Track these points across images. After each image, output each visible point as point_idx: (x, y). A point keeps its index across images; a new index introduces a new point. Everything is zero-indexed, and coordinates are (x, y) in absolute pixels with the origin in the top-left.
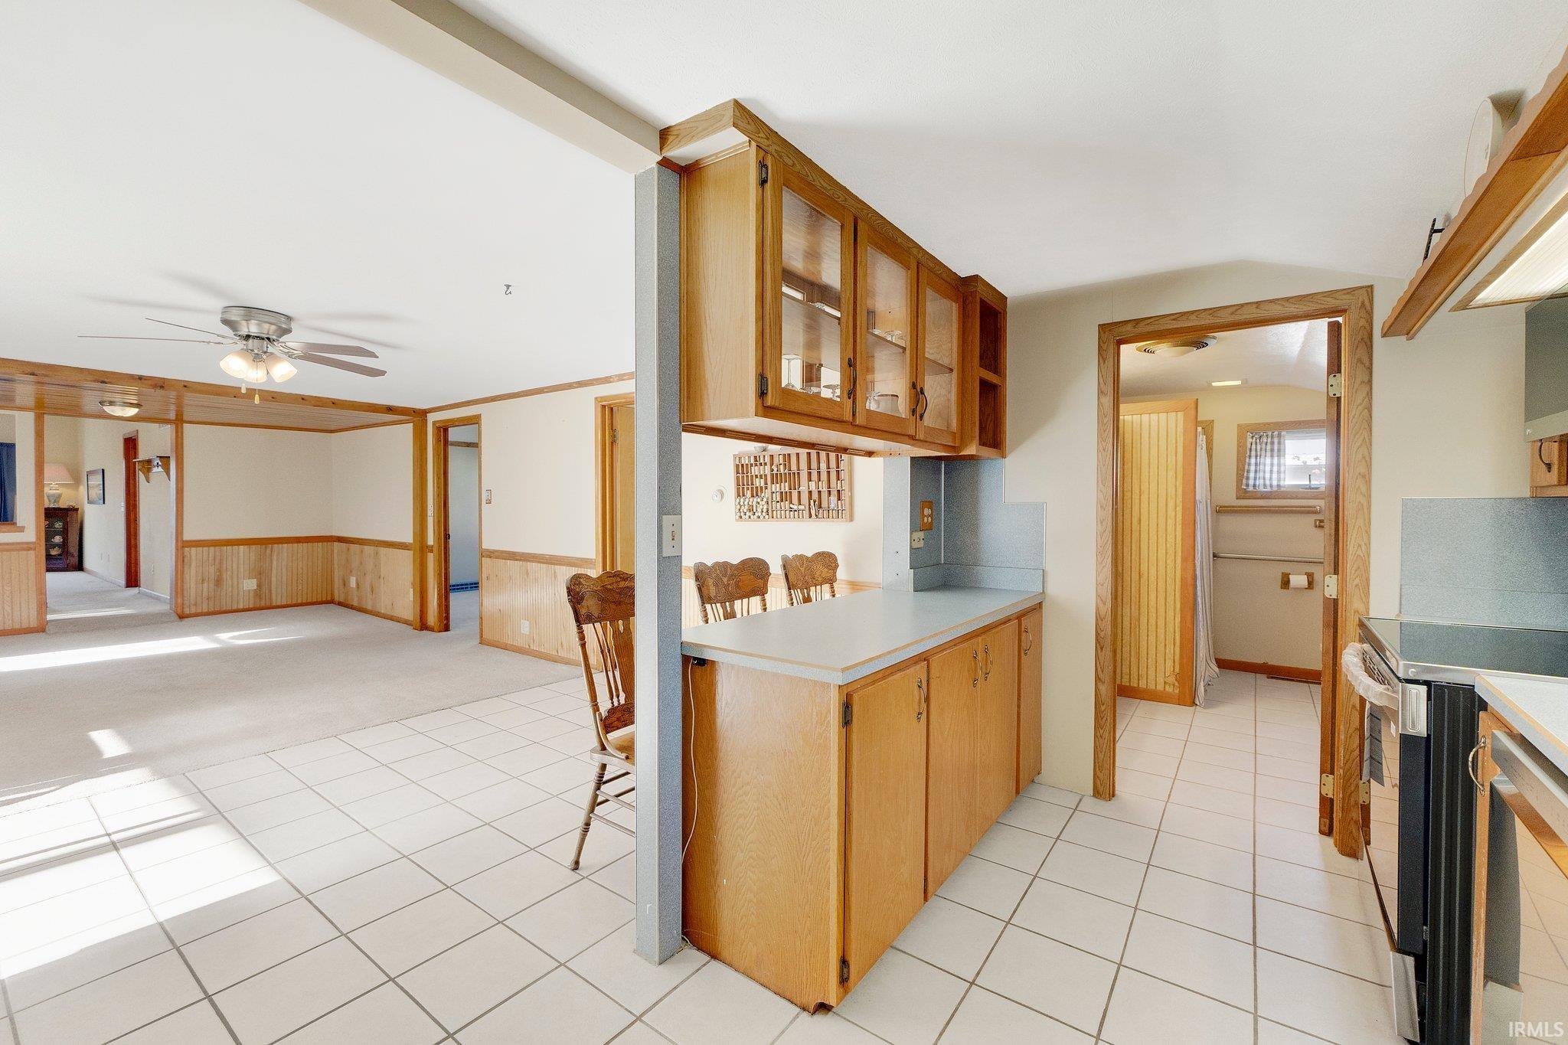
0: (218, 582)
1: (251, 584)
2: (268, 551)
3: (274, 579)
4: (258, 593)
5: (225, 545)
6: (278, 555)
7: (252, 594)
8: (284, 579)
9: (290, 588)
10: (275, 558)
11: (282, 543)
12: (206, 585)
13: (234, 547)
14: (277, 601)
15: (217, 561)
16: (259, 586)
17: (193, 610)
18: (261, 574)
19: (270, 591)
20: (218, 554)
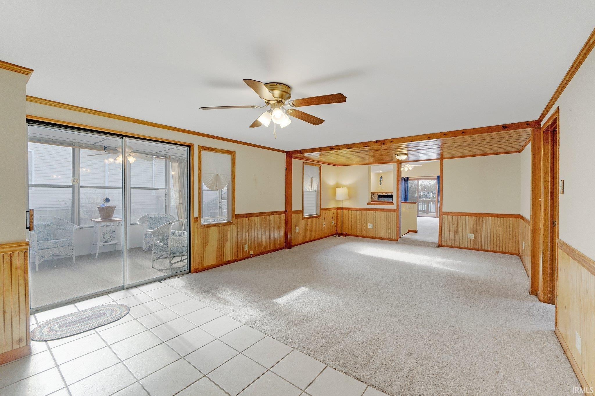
0: (456, 232)
1: (471, 236)
2: (481, 220)
3: (483, 235)
4: (475, 240)
5: (460, 215)
6: (486, 223)
7: (472, 241)
8: (489, 235)
9: (492, 241)
10: (484, 224)
11: (488, 217)
12: (451, 233)
13: (464, 217)
14: (485, 247)
15: (456, 223)
16: (476, 237)
17: (445, 244)
18: (477, 232)
19: (481, 242)
20: (456, 219)
